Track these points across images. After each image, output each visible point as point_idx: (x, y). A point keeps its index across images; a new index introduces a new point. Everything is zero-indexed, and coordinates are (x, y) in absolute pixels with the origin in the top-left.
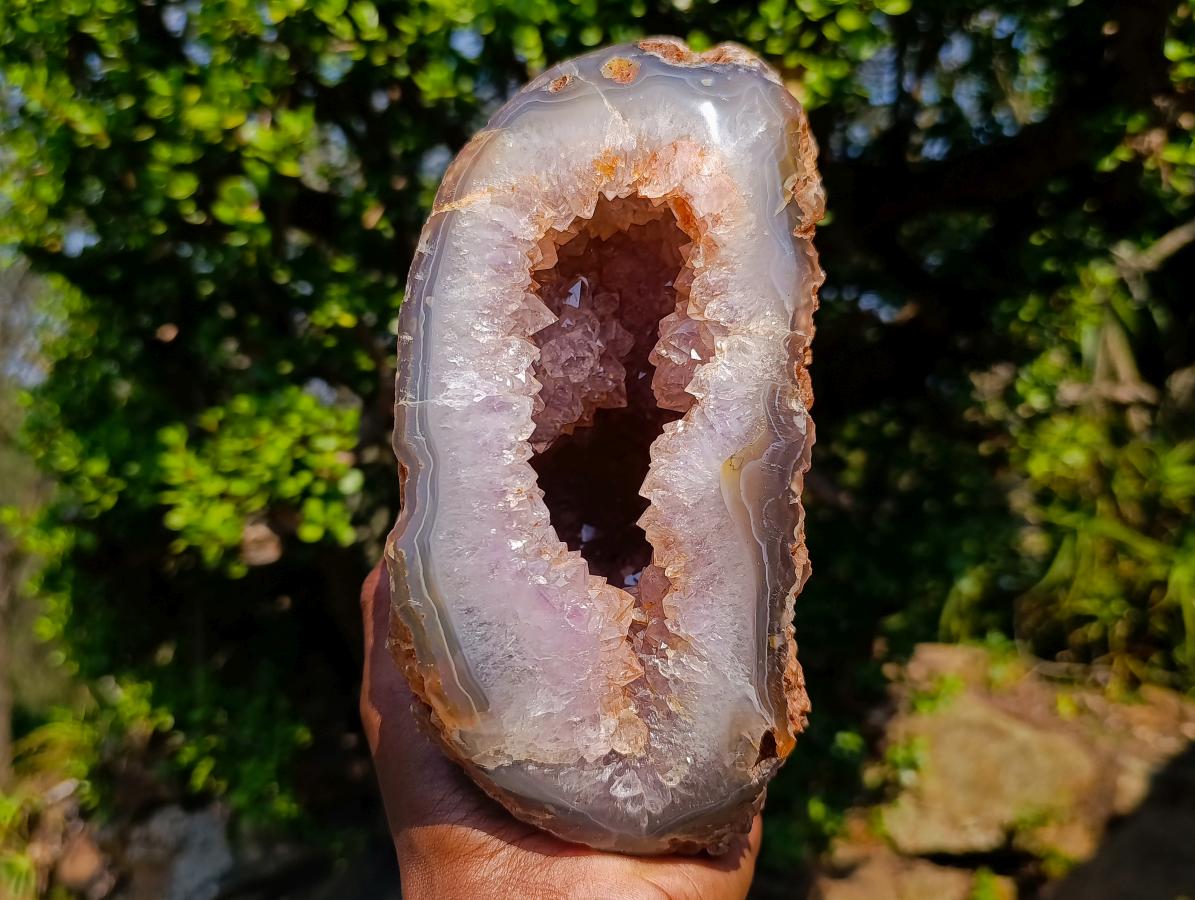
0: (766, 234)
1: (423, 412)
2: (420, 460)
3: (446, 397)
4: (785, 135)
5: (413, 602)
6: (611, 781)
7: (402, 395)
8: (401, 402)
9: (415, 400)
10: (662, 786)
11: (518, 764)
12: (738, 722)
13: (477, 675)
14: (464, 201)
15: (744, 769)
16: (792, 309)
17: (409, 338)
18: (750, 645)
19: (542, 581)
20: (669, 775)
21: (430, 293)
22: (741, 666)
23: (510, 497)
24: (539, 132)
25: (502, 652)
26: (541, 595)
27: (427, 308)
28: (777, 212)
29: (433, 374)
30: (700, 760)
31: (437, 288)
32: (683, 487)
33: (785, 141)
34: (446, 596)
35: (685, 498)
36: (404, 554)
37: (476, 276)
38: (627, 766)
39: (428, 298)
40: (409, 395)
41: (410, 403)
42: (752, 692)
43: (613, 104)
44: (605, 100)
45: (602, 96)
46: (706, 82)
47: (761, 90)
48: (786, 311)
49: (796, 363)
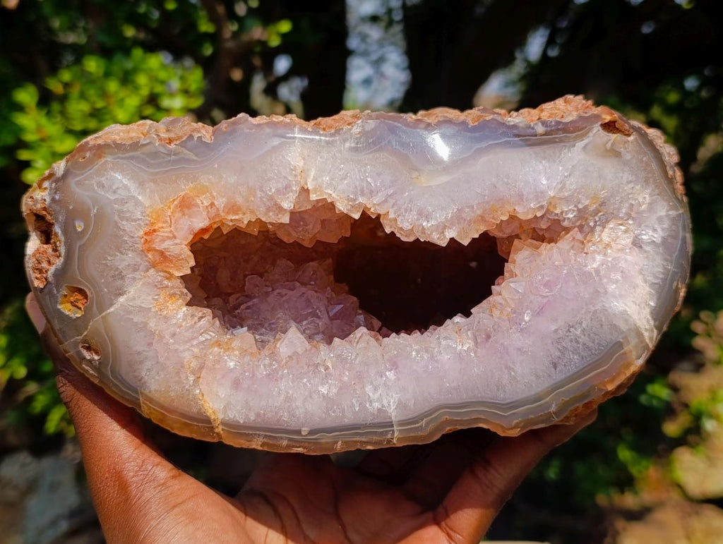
0: (216, 166)
1: (401, 423)
2: (442, 420)
3: (388, 406)
4: (120, 155)
5: (553, 409)
7: (389, 441)
8: (395, 441)
9: (393, 431)
10: (650, 204)
11: (652, 314)
12: (603, 153)
13: (600, 354)
14: (213, 417)
16: (277, 139)
17: (340, 443)
18: (548, 150)
21: (299, 432)
22: (564, 155)
24: (141, 362)
25: (583, 337)
26: (538, 313)
27: (312, 432)
28: (195, 158)
29: (369, 420)
30: (630, 179)
31: (293, 427)
33: (127, 155)
34: (545, 384)
36: (517, 421)
39: (303, 433)
40: (389, 436)
41: (396, 435)
43: (112, 305)
44: (108, 311)
45: (104, 314)
46: (80, 226)
47: (78, 179)
48: (280, 144)
49: (321, 132)
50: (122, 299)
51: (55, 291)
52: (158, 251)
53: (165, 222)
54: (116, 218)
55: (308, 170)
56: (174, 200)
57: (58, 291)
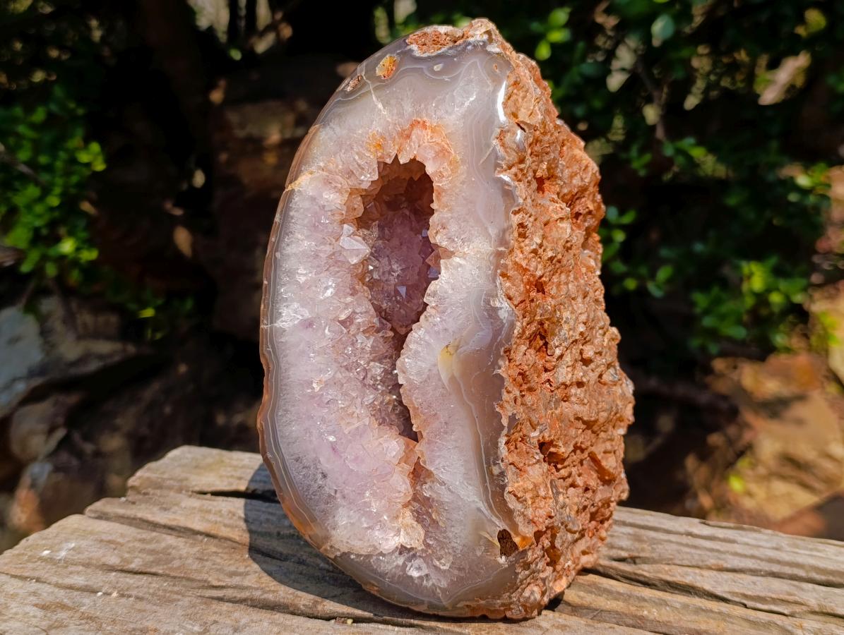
0: (473, 179)
1: (271, 332)
2: (270, 364)
3: (283, 321)
5: (268, 455)
6: (404, 565)
9: (268, 325)
10: (439, 568)
11: (344, 554)
12: (479, 526)
13: (305, 499)
14: (297, 182)
15: (494, 558)
16: (495, 232)
17: (267, 282)
18: (474, 474)
19: (332, 439)
20: (443, 561)
21: (277, 250)
22: (470, 488)
23: (314, 385)
25: (317, 485)
26: (334, 448)
27: (275, 260)
28: (481, 161)
29: (276, 305)
30: (458, 551)
31: (281, 246)
32: (414, 371)
35: (415, 378)
37: (299, 236)
38: (414, 556)
39: (276, 253)
40: (265, 322)
41: (266, 327)
42: (482, 506)
43: (378, 97)
44: (373, 95)
45: (372, 92)
46: (437, 68)
47: (478, 64)
48: (489, 235)
49: (499, 271)
50: (380, 106)
51: (398, 51)
52: (411, 132)
53: (432, 138)
54: (439, 97)
55: (465, 259)
56: (447, 144)
57: (398, 54)
